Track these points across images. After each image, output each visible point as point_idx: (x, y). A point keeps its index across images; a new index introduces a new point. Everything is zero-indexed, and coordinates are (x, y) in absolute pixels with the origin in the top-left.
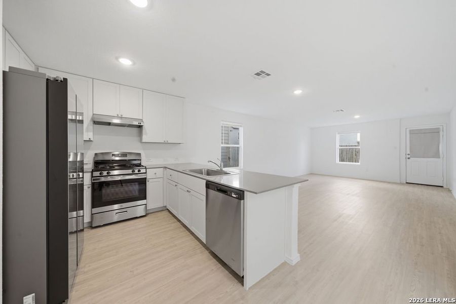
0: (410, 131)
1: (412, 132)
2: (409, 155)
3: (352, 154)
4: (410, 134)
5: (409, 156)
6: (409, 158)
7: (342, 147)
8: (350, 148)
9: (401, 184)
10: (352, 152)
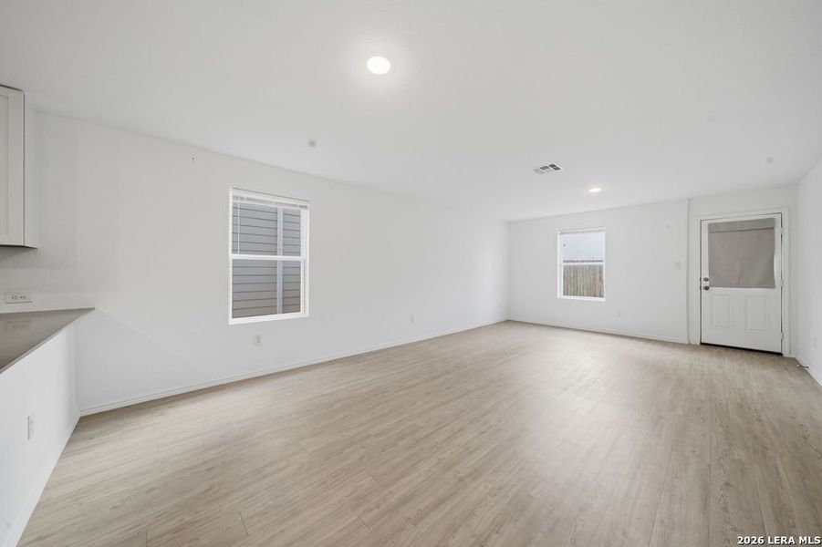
0: (710, 225)
1: (714, 229)
2: (706, 280)
3: (595, 279)
4: (710, 232)
5: (707, 284)
6: (707, 288)
7: (569, 264)
8: (590, 266)
9: (689, 347)
10: (594, 275)
